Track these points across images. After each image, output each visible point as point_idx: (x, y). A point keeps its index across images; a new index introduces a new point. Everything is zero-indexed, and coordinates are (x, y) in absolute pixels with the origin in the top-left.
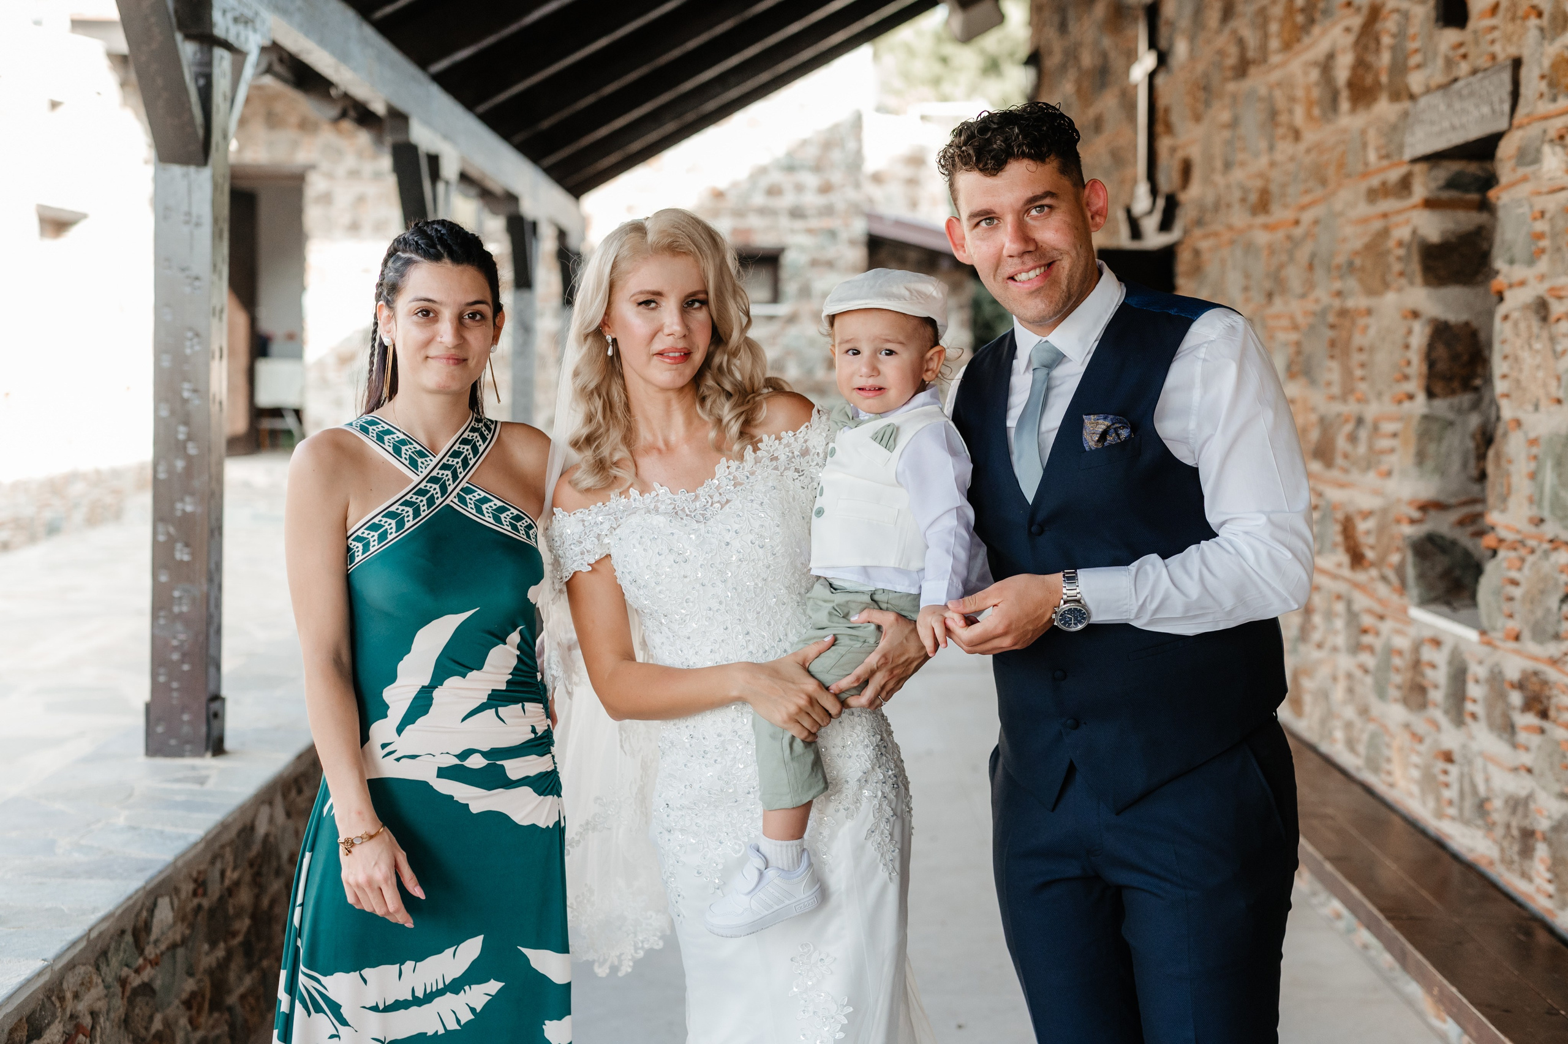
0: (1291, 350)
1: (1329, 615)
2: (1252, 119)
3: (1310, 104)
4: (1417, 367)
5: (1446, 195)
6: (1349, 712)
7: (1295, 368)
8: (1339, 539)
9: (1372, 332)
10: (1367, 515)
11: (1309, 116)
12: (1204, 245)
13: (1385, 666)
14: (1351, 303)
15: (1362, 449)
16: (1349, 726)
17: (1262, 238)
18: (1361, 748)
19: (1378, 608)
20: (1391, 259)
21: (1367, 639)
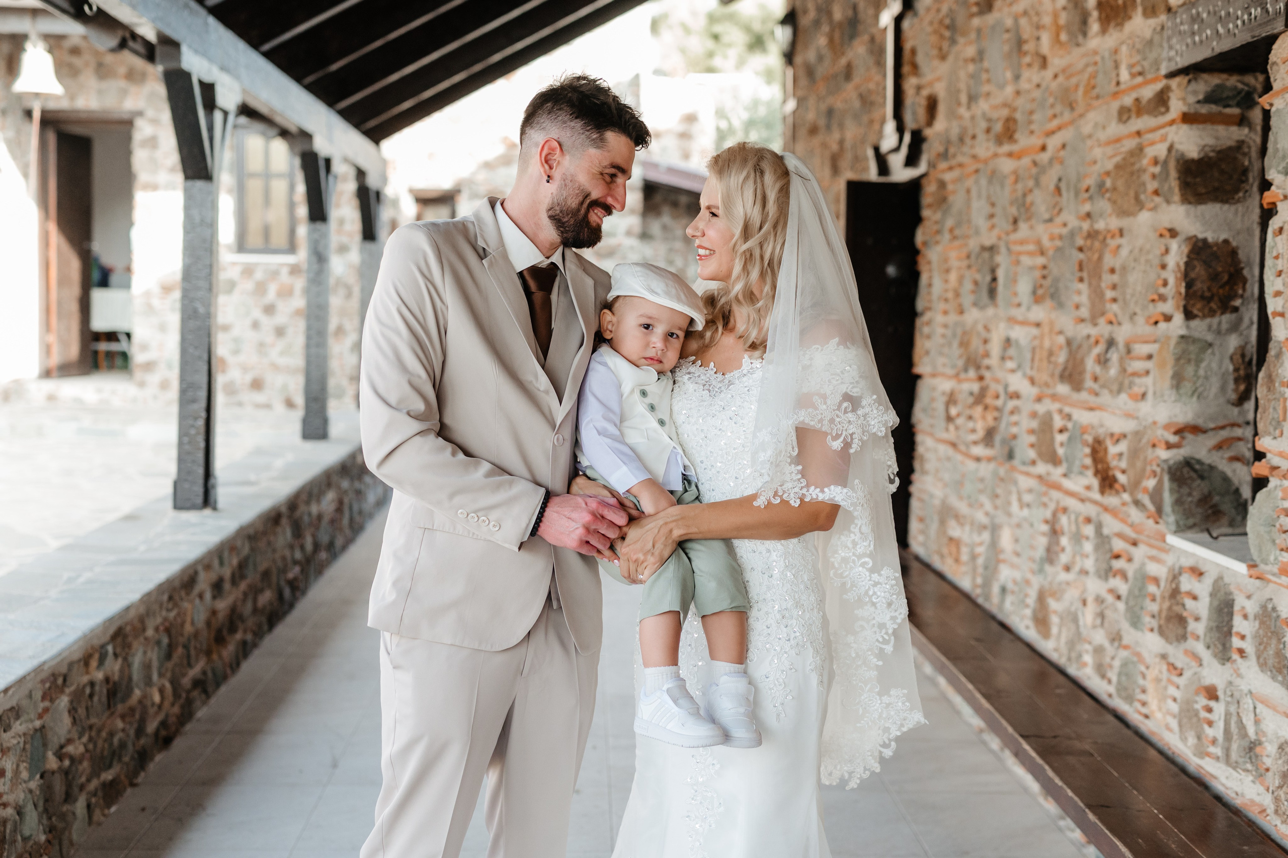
0: (1038, 274)
1: (1078, 538)
2: (997, 50)
3: (1058, 29)
4: (1174, 285)
5: (1204, 109)
6: (1100, 637)
7: (1040, 292)
8: (1088, 461)
9: (1124, 252)
10: (1118, 439)
11: (1057, 40)
12: (948, 177)
13: (1138, 594)
14: (1100, 225)
15: (1113, 372)
16: (1099, 651)
17: (1007, 166)
18: (1113, 676)
19: (1133, 535)
20: (1146, 177)
21: (1118, 564)
